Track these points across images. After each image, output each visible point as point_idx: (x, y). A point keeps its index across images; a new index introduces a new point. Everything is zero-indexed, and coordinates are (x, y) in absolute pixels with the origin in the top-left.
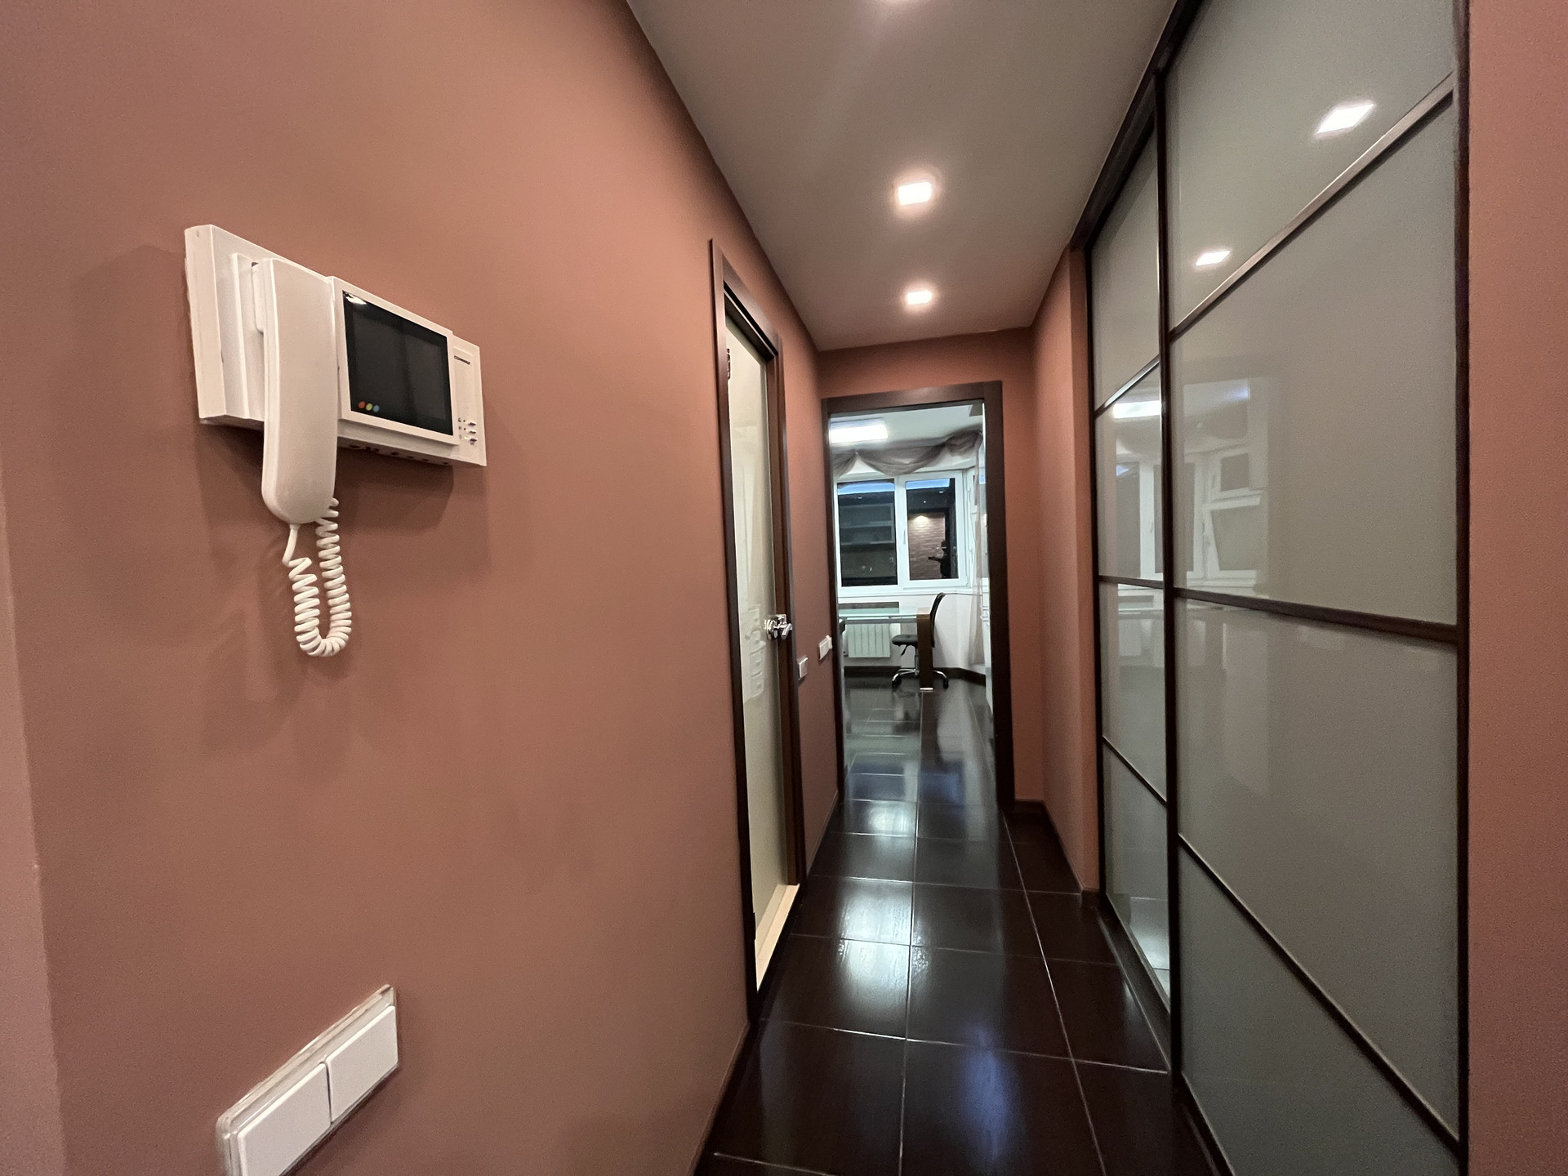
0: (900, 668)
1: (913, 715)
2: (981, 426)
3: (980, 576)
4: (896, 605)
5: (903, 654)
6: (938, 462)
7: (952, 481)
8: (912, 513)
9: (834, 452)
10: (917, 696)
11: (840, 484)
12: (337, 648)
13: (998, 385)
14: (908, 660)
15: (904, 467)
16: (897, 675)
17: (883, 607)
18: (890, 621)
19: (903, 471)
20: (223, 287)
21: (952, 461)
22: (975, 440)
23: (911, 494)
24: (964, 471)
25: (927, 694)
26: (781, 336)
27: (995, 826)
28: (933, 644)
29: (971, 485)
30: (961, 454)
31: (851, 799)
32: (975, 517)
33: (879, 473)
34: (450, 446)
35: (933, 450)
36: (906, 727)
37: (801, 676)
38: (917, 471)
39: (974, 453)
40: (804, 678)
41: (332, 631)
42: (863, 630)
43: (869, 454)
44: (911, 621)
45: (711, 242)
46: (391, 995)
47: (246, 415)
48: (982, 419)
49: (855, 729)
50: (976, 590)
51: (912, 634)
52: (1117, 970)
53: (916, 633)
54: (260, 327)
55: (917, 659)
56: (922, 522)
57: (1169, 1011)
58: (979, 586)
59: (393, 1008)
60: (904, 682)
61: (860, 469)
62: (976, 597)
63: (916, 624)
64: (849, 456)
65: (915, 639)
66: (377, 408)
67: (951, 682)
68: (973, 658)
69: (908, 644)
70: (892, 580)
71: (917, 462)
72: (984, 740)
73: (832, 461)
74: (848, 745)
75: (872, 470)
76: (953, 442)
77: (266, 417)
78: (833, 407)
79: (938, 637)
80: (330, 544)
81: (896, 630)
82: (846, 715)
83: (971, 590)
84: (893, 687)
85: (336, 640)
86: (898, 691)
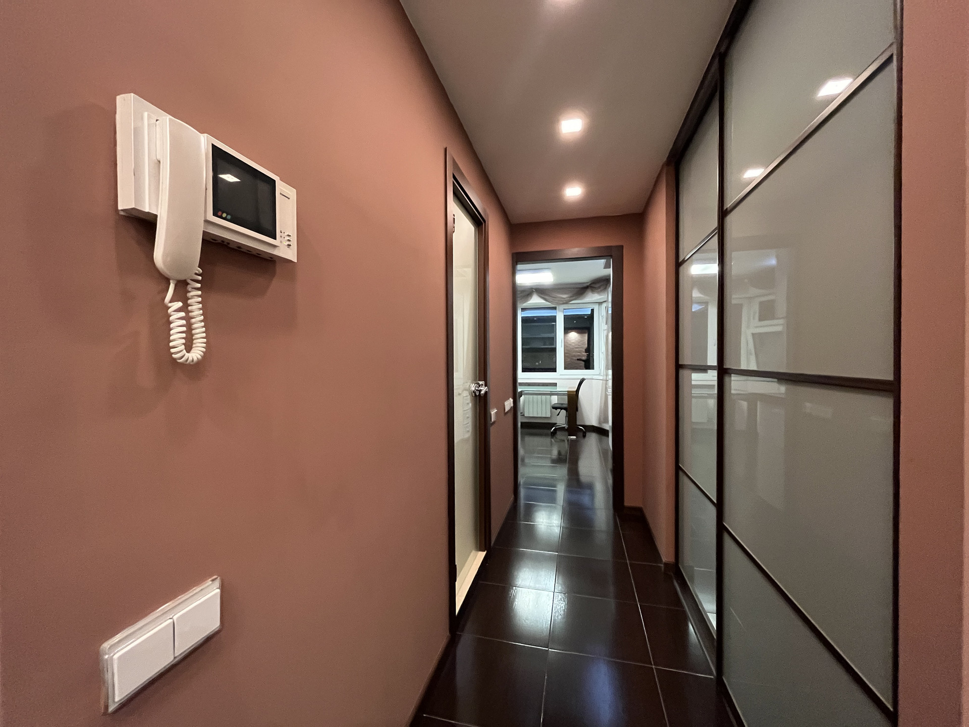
0: (556, 424)
1: (563, 453)
2: (610, 275)
3: (607, 369)
4: (555, 385)
5: (558, 415)
6: (585, 297)
7: (593, 310)
8: (567, 330)
9: (519, 289)
10: (566, 441)
11: (523, 309)
12: (195, 359)
13: (621, 248)
14: (561, 419)
15: (563, 300)
16: (554, 428)
17: (547, 386)
18: (551, 394)
19: (562, 302)
20: (137, 132)
21: (592, 297)
22: (607, 285)
23: (567, 319)
24: (600, 303)
25: (572, 440)
26: (488, 211)
27: (611, 522)
28: (577, 410)
29: (604, 313)
30: (598, 293)
31: (522, 501)
32: (605, 332)
33: (548, 303)
34: (275, 246)
35: (581, 290)
36: (559, 460)
37: (492, 420)
38: (571, 302)
39: (606, 293)
40: (494, 422)
41: (193, 349)
42: (534, 400)
43: (541, 291)
44: (564, 395)
45: (446, 149)
46: (217, 583)
47: (147, 209)
48: (610, 271)
49: (527, 461)
50: (605, 377)
51: (564, 403)
52: (684, 612)
53: (567, 403)
54: (158, 158)
55: (567, 418)
56: (573, 336)
57: (715, 637)
58: (607, 375)
59: (218, 590)
60: (558, 433)
61: (536, 300)
62: (604, 382)
63: (567, 397)
64: (530, 292)
65: (565, 406)
66: (229, 217)
67: (588, 434)
68: (602, 419)
69: (561, 409)
70: (554, 370)
71: (571, 297)
72: (607, 470)
73: (518, 294)
74: (522, 471)
75: (543, 301)
76: (593, 285)
77: (159, 212)
78: (519, 258)
79: (580, 404)
80: (195, 297)
81: (555, 400)
82: (521, 452)
83: (602, 377)
84: (551, 435)
85: (196, 354)
86: (554, 438)
